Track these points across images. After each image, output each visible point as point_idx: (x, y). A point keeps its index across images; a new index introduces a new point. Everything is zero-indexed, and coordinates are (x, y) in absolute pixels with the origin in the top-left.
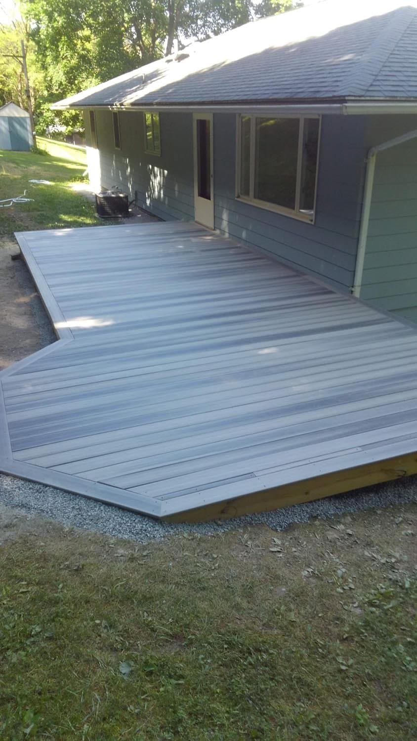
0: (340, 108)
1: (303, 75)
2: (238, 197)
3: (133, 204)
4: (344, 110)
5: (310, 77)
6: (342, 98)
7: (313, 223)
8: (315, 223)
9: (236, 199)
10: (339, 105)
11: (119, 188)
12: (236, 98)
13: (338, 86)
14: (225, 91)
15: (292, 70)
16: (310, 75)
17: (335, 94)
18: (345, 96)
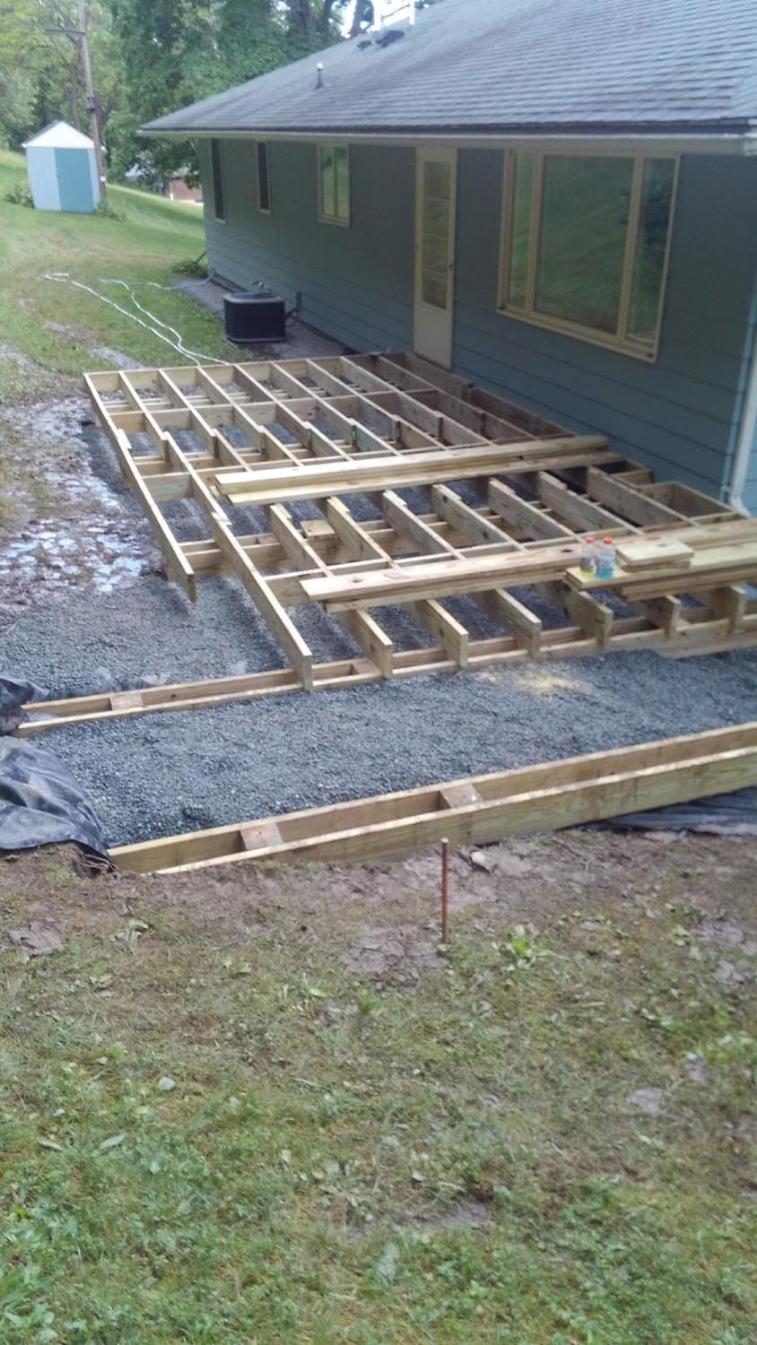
0: (739, 142)
1: (649, 75)
2: (503, 308)
3: (292, 317)
4: (747, 147)
5: (664, 79)
6: (742, 122)
7: (652, 360)
8: (657, 361)
9: (498, 311)
10: (736, 136)
11: (266, 286)
12: (515, 119)
13: (729, 97)
14: (489, 105)
15: (623, 64)
16: (664, 75)
17: (726, 114)
18: (747, 118)
